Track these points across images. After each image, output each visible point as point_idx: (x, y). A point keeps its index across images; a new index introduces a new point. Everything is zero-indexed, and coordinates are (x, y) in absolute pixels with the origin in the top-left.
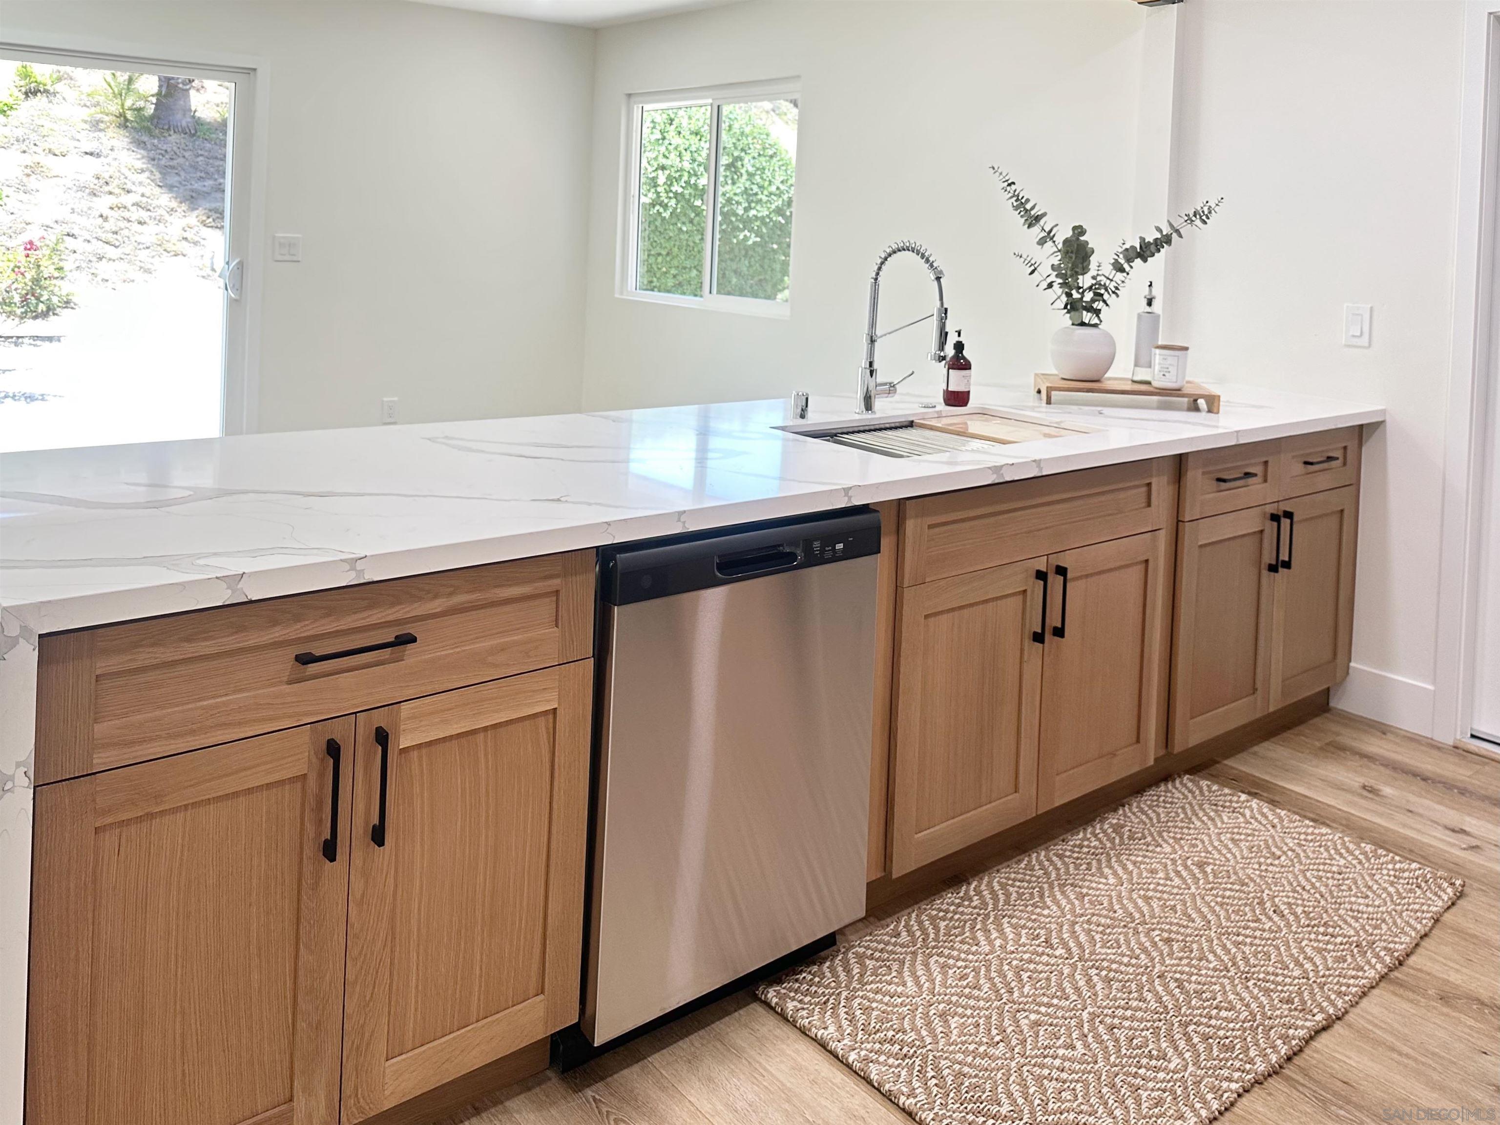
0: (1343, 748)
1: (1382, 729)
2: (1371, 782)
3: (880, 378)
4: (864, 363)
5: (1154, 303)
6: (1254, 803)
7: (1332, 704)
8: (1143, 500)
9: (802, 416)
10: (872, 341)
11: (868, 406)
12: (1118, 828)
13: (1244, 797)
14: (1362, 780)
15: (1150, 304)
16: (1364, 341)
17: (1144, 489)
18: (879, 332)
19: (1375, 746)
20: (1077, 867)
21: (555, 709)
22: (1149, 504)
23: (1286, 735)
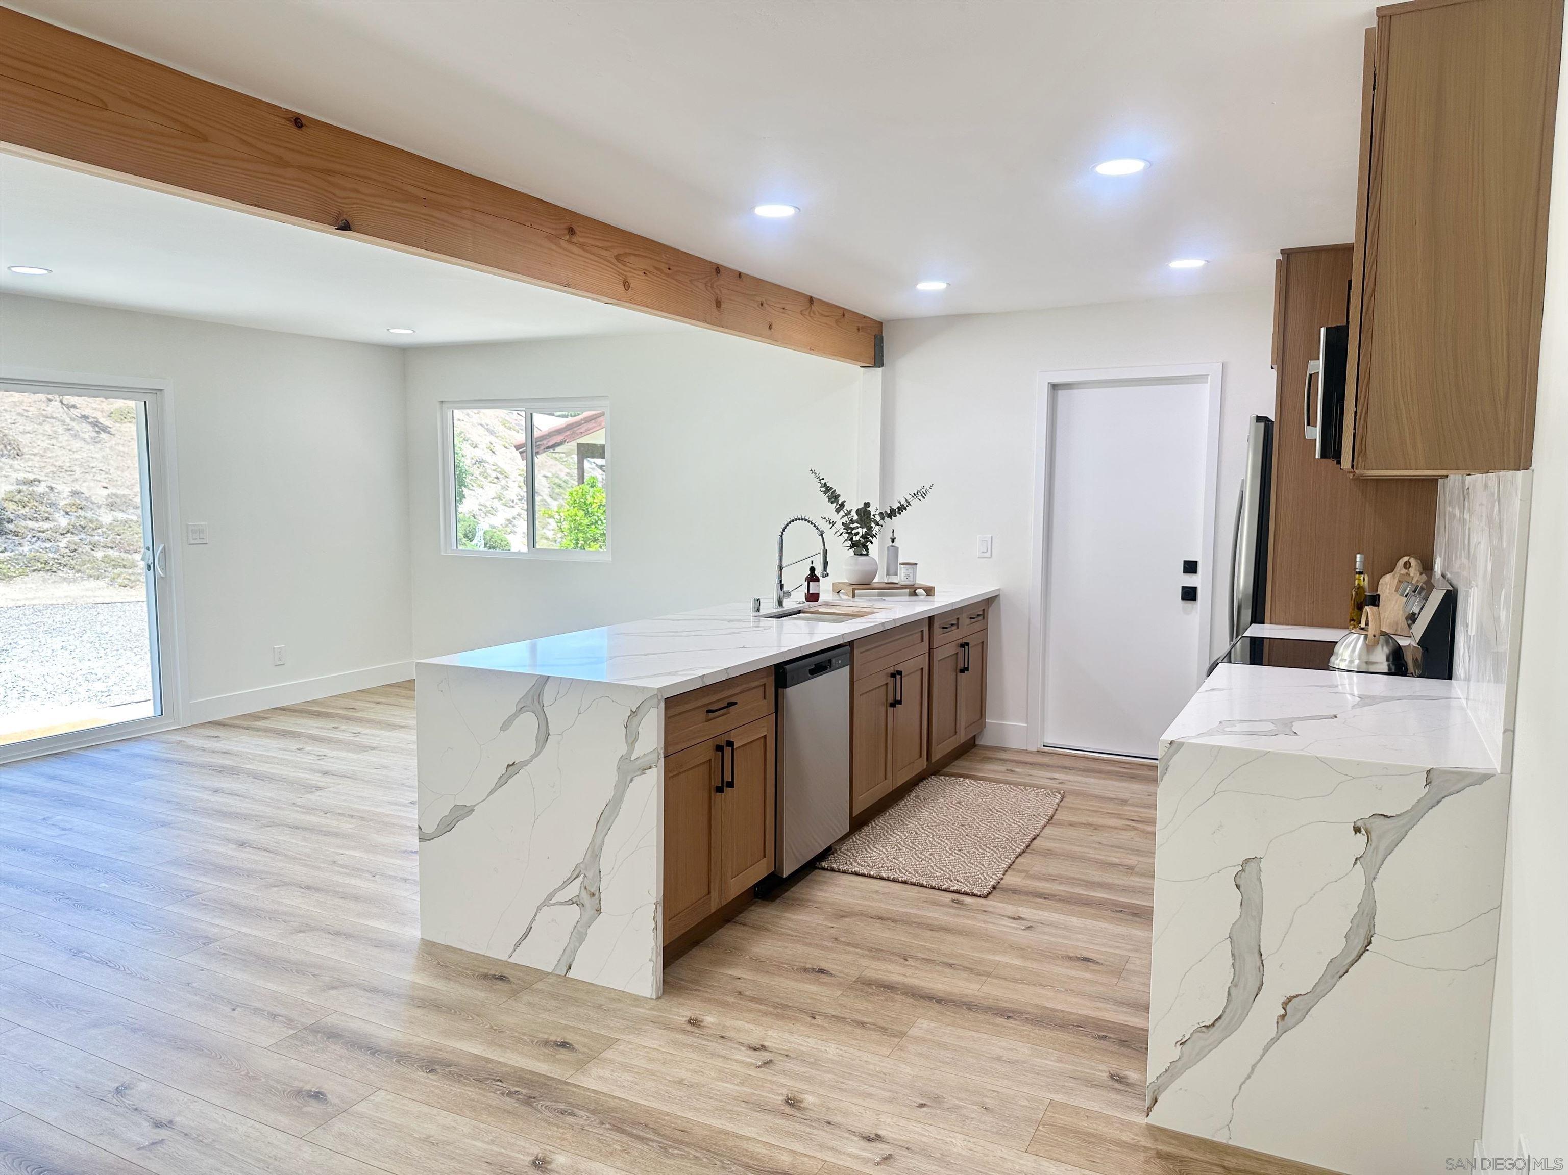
0: (991, 758)
1: (1004, 749)
2: (1009, 768)
3: (785, 589)
4: (777, 581)
5: (896, 540)
6: (967, 781)
7: (977, 743)
8: (920, 639)
9: (758, 610)
10: (781, 568)
11: (780, 603)
12: (917, 797)
13: (962, 779)
14: (1005, 768)
15: (893, 541)
16: (988, 554)
17: (920, 634)
18: (784, 564)
19: (1004, 756)
20: (910, 812)
21: (765, 736)
22: (923, 641)
23: (963, 757)
